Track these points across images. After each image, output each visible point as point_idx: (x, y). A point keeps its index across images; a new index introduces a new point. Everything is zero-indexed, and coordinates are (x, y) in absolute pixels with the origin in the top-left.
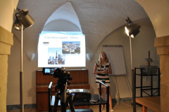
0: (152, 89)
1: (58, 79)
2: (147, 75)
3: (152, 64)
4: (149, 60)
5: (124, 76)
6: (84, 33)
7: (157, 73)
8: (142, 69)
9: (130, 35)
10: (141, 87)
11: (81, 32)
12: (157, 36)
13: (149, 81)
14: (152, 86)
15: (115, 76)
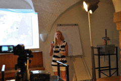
0: (110, 70)
1: (18, 56)
2: (104, 55)
3: (109, 43)
4: (106, 39)
5: (81, 56)
6: (36, 11)
7: (115, 53)
8: (99, 49)
9: (89, 10)
10: (99, 68)
11: (33, 10)
12: (116, 11)
13: (107, 61)
14: (110, 67)
15: (71, 57)
